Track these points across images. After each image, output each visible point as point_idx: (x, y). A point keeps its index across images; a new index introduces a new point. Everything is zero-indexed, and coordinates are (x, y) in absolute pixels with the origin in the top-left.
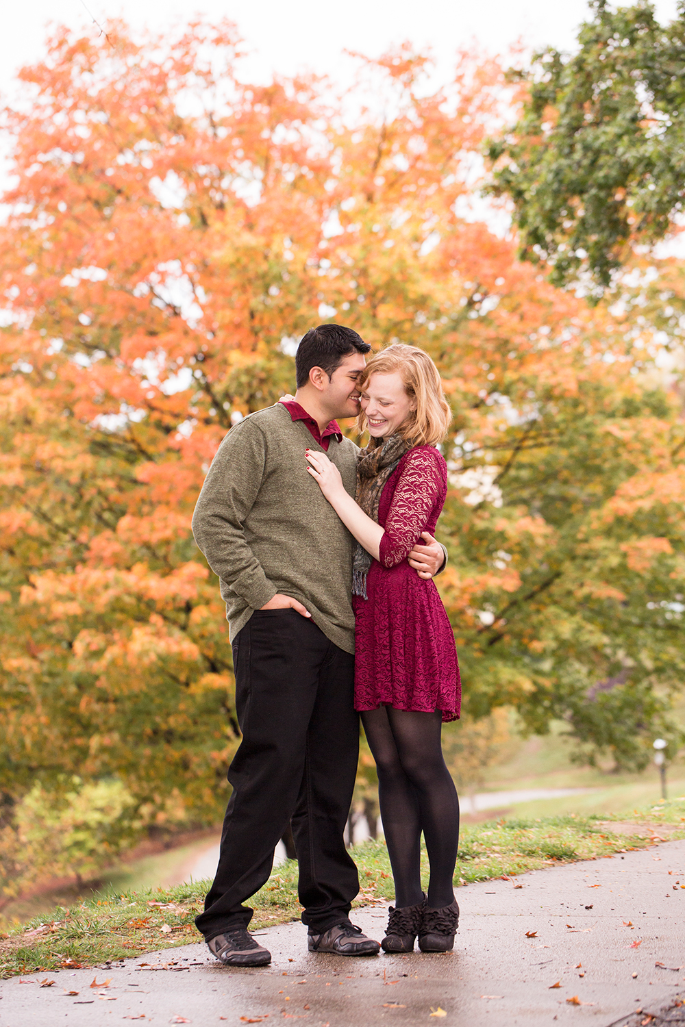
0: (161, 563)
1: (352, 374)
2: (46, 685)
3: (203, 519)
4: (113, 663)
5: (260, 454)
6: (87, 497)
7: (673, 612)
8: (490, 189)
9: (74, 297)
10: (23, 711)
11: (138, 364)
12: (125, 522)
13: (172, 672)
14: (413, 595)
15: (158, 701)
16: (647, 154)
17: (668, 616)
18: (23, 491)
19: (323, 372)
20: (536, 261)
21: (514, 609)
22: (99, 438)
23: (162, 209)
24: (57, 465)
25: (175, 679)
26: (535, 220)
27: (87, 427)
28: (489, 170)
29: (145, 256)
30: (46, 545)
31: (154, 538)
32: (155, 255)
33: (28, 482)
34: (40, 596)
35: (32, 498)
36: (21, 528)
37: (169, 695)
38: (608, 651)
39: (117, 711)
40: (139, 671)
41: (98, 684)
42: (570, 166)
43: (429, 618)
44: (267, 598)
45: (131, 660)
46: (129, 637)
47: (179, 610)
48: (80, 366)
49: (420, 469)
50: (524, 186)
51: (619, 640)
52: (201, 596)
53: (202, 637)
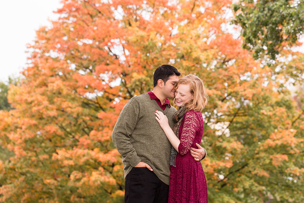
0: (104, 148)
1: (172, 83)
2: (59, 190)
3: (115, 134)
4: (84, 183)
5: (137, 111)
6: (79, 123)
7: (289, 180)
8: (234, 22)
9: (80, 49)
10: (50, 199)
11: (101, 75)
12: (93, 132)
13: (106, 189)
14: (191, 166)
15: (100, 199)
16: (291, 13)
17: (287, 181)
18: (56, 118)
19: (163, 82)
20: (249, 49)
21: (231, 175)
22: (85, 101)
23: (114, 19)
24: (69, 110)
25: (106, 191)
26: (249, 34)
27: (82, 97)
28: (234, 14)
29: (107, 36)
30: (63, 139)
31: (103, 139)
32: (110, 36)
33: (58, 115)
34: (59, 157)
35: (59, 121)
36: (54, 132)
37: (104, 197)
38: (264, 192)
39: (84, 201)
40: (93, 187)
41: (78, 191)
42: (263, 15)
43: (196, 175)
44: (137, 163)
45: (91, 183)
46: (91, 175)
47: (110, 166)
48: (81, 74)
49: (189, 119)
50: (246, 22)
51: (269, 188)
52: (118, 162)
53: (117, 176)
